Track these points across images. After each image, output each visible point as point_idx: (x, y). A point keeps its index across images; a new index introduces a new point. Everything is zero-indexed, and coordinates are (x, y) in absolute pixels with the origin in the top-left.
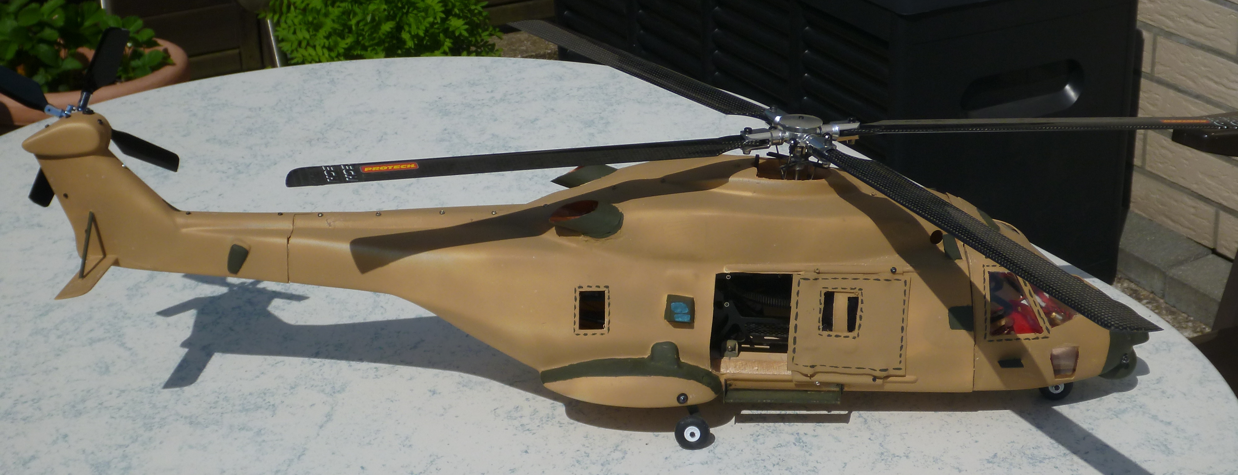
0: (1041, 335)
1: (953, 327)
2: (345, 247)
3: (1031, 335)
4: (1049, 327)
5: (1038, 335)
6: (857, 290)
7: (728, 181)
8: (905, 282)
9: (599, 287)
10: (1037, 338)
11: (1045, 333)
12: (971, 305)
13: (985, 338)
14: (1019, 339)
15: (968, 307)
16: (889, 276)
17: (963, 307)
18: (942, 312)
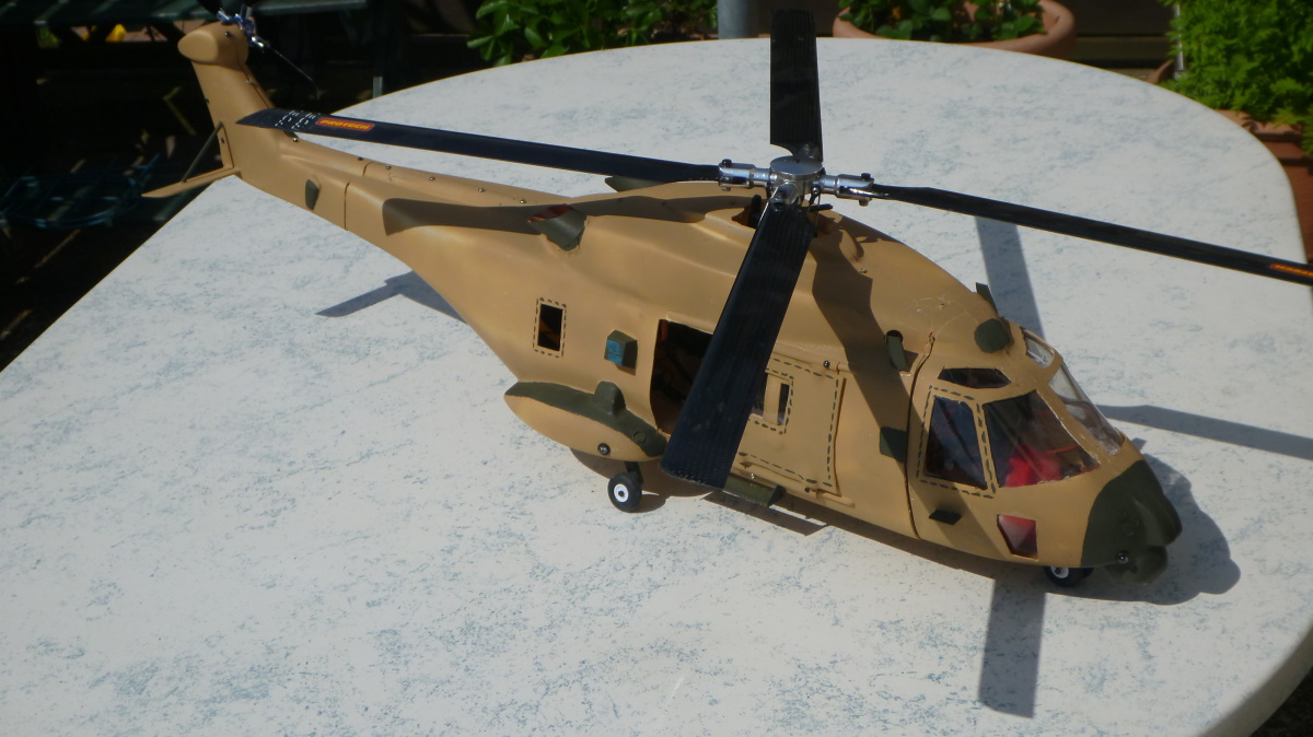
0: (982, 492)
1: (882, 451)
2: (379, 203)
3: (971, 489)
4: (996, 485)
5: (979, 490)
6: (787, 378)
7: (704, 218)
8: (837, 382)
9: (557, 303)
10: (978, 494)
11: (989, 491)
12: (905, 429)
13: (917, 475)
14: (956, 489)
15: (900, 432)
16: (820, 368)
17: (895, 430)
18: (874, 431)
